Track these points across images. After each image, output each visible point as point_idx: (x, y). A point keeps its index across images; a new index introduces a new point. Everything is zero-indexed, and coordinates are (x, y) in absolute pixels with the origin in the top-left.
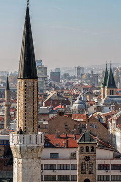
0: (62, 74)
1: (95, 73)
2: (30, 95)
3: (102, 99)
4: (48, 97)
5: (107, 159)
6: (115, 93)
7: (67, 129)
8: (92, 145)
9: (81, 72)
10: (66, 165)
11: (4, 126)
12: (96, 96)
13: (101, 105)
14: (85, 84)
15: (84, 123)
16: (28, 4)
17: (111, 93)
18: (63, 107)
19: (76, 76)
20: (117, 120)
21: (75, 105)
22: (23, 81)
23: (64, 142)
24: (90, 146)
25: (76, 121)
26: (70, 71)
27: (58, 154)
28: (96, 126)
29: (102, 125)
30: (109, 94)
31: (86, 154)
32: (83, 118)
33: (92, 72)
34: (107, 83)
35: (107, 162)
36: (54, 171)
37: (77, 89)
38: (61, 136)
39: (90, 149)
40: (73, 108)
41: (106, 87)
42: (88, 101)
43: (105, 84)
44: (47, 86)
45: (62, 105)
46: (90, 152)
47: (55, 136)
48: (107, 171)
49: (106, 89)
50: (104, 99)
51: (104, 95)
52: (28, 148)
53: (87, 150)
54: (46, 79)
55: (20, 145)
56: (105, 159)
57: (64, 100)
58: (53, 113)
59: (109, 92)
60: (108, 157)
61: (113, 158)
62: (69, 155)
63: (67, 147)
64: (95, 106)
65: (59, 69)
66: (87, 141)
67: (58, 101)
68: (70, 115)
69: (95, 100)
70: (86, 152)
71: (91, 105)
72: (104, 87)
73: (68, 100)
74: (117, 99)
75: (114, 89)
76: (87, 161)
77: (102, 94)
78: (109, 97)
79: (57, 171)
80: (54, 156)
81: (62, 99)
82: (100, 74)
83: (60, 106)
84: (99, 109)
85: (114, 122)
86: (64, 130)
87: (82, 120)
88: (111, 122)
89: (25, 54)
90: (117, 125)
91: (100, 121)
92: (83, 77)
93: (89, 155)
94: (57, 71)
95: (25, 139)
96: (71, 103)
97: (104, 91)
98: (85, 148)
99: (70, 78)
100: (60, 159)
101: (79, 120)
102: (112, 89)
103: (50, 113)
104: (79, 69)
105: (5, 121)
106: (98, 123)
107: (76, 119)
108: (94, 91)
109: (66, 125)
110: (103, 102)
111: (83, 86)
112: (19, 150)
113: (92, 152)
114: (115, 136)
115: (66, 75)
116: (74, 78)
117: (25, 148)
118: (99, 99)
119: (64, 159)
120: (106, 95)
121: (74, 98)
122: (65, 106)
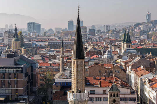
0: (96, 30)
1: (117, 30)
2: (80, 69)
3: (122, 50)
4: (88, 50)
5: (126, 94)
6: (131, 47)
7: (100, 73)
8: (117, 93)
9: (109, 29)
10: (100, 98)
11: (60, 70)
12: (119, 48)
13: (122, 54)
14: (111, 38)
15: (111, 70)
16: (79, 13)
17: (128, 46)
18: (97, 56)
19: (105, 31)
20: (132, 66)
21: (105, 56)
22: (76, 61)
23: (98, 82)
24: (116, 93)
25: (106, 68)
26: (101, 27)
27: (95, 91)
28: (119, 71)
29: (122, 71)
30: (127, 47)
31: (113, 98)
32: (111, 66)
33: (116, 29)
34: (126, 40)
35: (126, 96)
36: (92, 102)
37: (106, 41)
38: (97, 78)
39: (116, 95)
40: (104, 57)
41: (125, 42)
42: (113, 51)
43: (124, 41)
44: (87, 40)
45: (97, 55)
46: (116, 97)
47: (93, 78)
48: (126, 102)
49: (125, 44)
50: (124, 51)
51: (124, 47)
52: (79, 101)
53: (114, 96)
54: (86, 35)
55: (74, 99)
56: (125, 94)
57: (98, 52)
58: (91, 61)
59: (127, 46)
60: (126, 93)
61: (129, 93)
62: (102, 92)
63: (101, 87)
64: (118, 55)
65: (94, 26)
66: (114, 90)
67: (94, 52)
68: (103, 65)
69: (118, 50)
70: (113, 97)
71: (116, 55)
72: (123, 43)
73: (100, 52)
74: (132, 50)
75: (130, 44)
76: (114, 102)
77: (122, 47)
78: (127, 49)
79: (95, 102)
80: (93, 92)
81: (97, 51)
82: (121, 30)
83: (96, 55)
84: (120, 57)
85: (130, 67)
86: (99, 74)
87: (110, 67)
88: (128, 67)
89: (77, 44)
90: (132, 69)
91: (121, 68)
92: (110, 32)
93: (115, 99)
94: (93, 29)
95: (77, 96)
96: (103, 54)
97: (124, 45)
98: (113, 95)
99: (101, 33)
100: (96, 94)
101: (108, 67)
102: (128, 44)
103: (89, 61)
104: (107, 27)
105: (61, 67)
106: (120, 69)
107: (107, 67)
108: (117, 43)
109: (100, 71)
110: (123, 52)
111: (110, 40)
112: (73, 102)
113: (117, 97)
114: (131, 76)
115: (99, 31)
116: (104, 32)
117: (77, 102)
118: (120, 50)
119: (99, 94)
120: (125, 48)
121: (104, 49)
122: (99, 56)
